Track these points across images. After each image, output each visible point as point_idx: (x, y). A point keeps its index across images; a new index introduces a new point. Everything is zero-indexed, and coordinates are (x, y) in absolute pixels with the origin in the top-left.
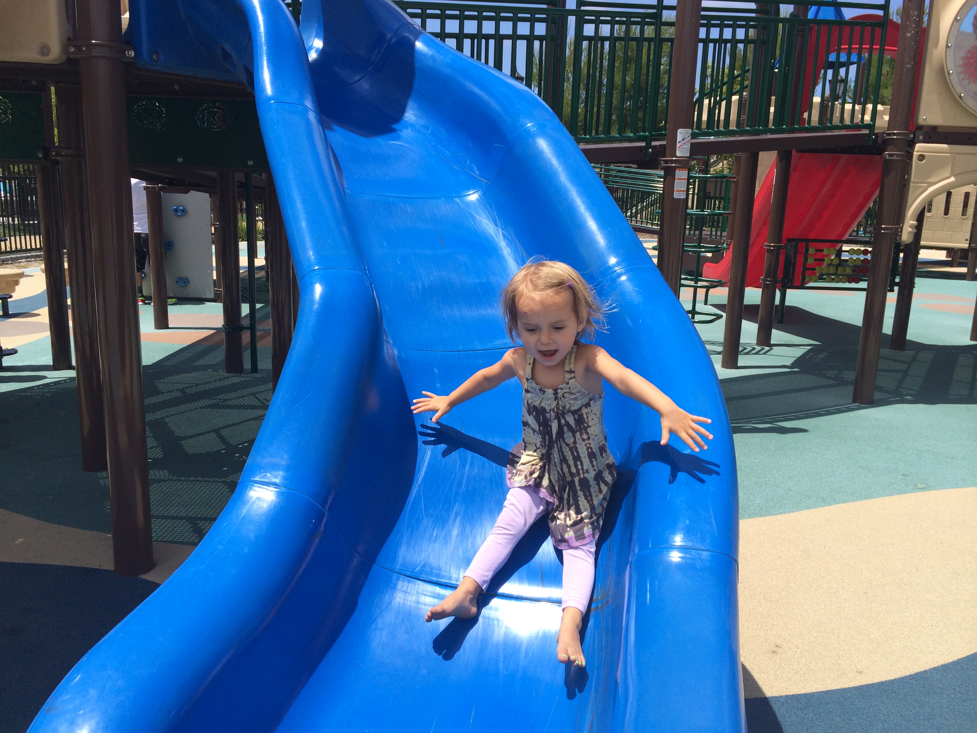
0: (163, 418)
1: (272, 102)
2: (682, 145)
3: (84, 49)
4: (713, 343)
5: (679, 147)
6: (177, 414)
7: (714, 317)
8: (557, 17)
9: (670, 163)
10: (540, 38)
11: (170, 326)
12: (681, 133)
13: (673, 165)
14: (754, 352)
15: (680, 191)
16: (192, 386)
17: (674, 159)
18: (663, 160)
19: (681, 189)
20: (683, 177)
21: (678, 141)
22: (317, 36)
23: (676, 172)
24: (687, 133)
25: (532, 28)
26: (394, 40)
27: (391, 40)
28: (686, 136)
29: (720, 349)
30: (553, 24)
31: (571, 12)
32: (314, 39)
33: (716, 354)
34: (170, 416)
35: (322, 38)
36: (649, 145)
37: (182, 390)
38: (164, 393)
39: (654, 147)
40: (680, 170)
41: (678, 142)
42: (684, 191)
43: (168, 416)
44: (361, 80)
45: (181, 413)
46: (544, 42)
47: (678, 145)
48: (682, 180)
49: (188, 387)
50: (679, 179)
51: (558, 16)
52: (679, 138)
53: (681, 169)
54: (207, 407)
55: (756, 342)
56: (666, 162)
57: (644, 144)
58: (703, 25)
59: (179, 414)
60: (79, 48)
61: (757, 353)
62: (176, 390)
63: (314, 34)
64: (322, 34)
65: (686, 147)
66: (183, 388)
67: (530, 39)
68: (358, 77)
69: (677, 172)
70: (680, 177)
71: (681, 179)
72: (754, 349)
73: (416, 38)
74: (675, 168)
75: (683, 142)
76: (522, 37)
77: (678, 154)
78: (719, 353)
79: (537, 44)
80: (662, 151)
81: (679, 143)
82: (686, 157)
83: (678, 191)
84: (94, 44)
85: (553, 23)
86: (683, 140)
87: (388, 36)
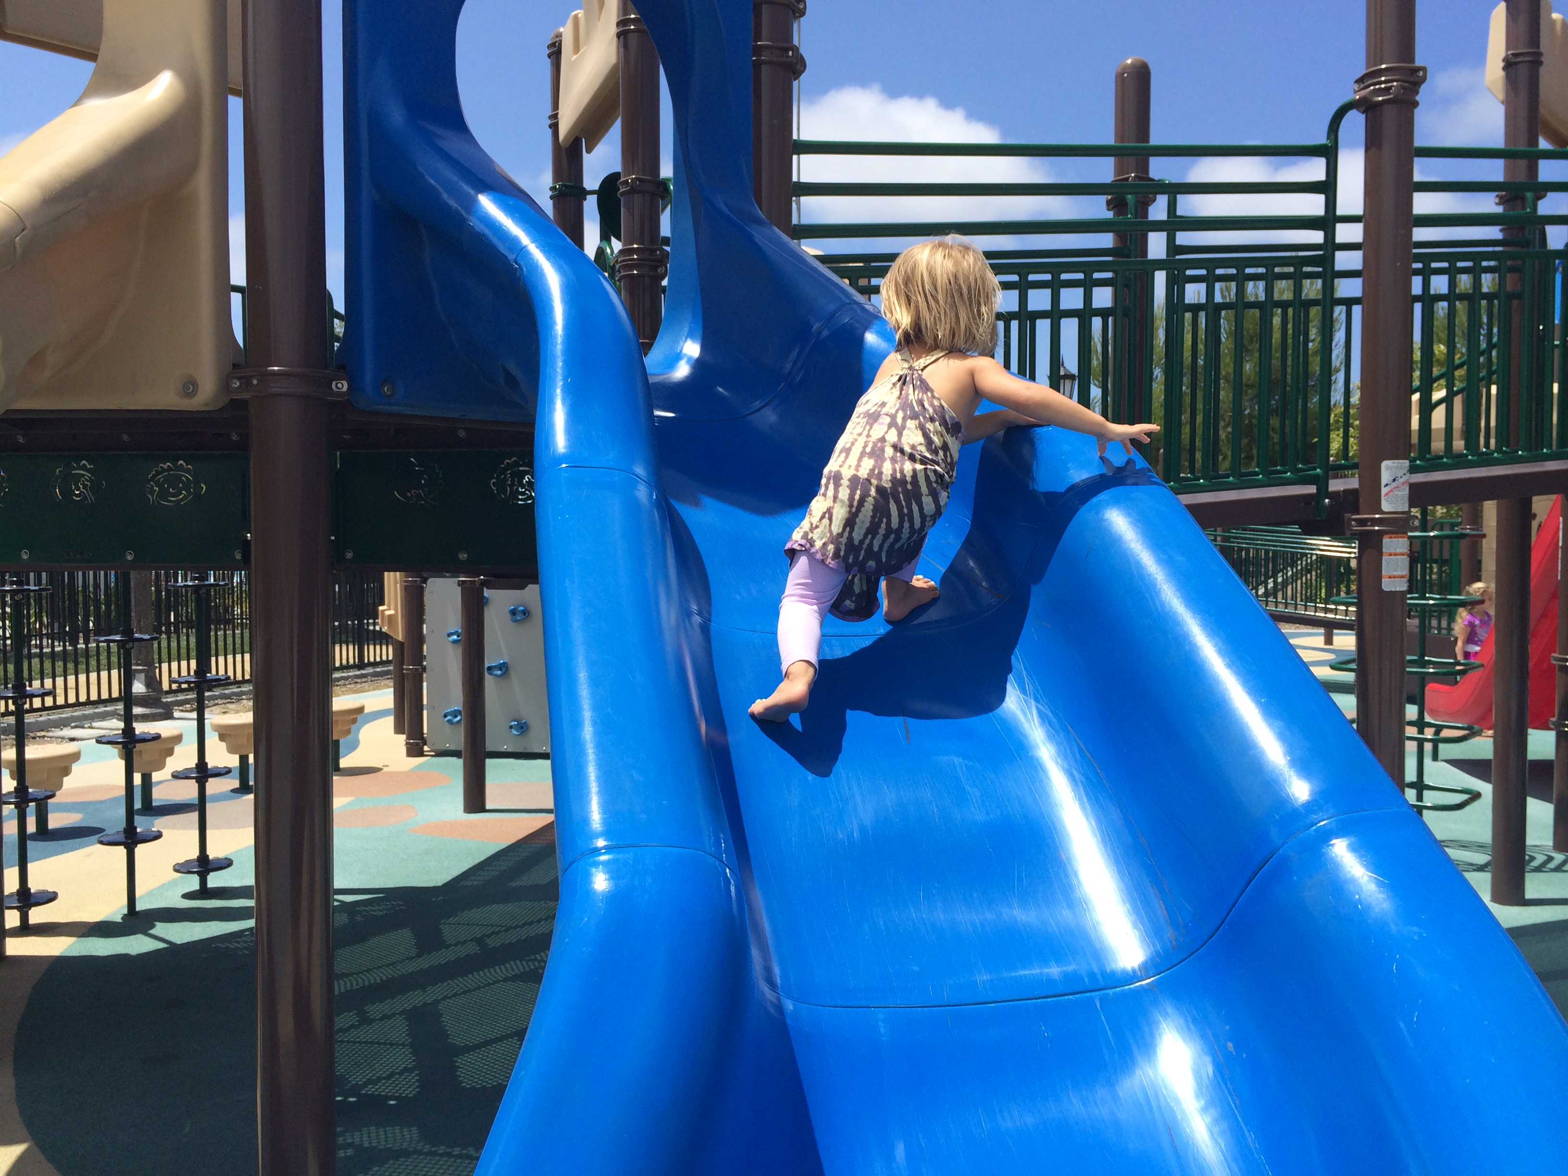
0: (436, 1002)
1: (564, 465)
2: (1391, 491)
3: (255, 382)
4: (1464, 846)
5: (1387, 494)
6: (462, 993)
7: (1465, 797)
8: (1132, 277)
9: (1369, 524)
10: (1104, 313)
11: (488, 807)
12: (1388, 468)
13: (1377, 528)
14: (1552, 865)
15: (1395, 577)
16: (500, 932)
17: (1377, 516)
18: (1354, 520)
19: (1396, 573)
20: (1398, 551)
21: (1383, 482)
22: (691, 335)
23: (1384, 540)
24: (1401, 468)
25: (1088, 298)
26: (825, 333)
27: (819, 333)
28: (1400, 473)
29: (1482, 858)
30: (1125, 289)
31: (1159, 264)
32: (686, 341)
33: (1474, 870)
34: (450, 998)
35: (699, 341)
36: (1323, 490)
37: (479, 941)
38: (450, 945)
39: (1334, 496)
40: (1391, 538)
41: (1383, 485)
42: (1402, 577)
43: (444, 999)
44: (764, 410)
45: (470, 991)
46: (1110, 319)
47: (1384, 491)
48: (1397, 557)
49: (492, 933)
50: (1390, 555)
51: (1135, 274)
52: (1386, 476)
53: (1393, 536)
54: (514, 978)
55: (1551, 843)
56: (1362, 522)
57: (1312, 489)
58: (1417, 272)
59: (465, 992)
60: (246, 382)
61: (1558, 869)
62: (470, 941)
63: (686, 330)
64: (699, 333)
65: (1399, 493)
66: (484, 935)
67: (1084, 315)
68: (757, 404)
69: (1386, 541)
70: (1393, 551)
71: (1396, 555)
72: (1550, 859)
73: (866, 328)
74: (1381, 534)
75: (1395, 484)
76: (1070, 313)
77: (1385, 506)
78: (1481, 868)
79: (1097, 323)
80: (1350, 499)
81: (1386, 485)
82: (1403, 513)
83: (1390, 577)
84: (274, 373)
85: (1127, 286)
86: (1394, 480)
87: (816, 327)
